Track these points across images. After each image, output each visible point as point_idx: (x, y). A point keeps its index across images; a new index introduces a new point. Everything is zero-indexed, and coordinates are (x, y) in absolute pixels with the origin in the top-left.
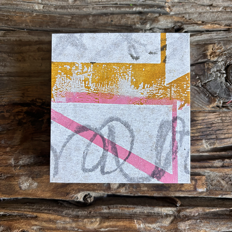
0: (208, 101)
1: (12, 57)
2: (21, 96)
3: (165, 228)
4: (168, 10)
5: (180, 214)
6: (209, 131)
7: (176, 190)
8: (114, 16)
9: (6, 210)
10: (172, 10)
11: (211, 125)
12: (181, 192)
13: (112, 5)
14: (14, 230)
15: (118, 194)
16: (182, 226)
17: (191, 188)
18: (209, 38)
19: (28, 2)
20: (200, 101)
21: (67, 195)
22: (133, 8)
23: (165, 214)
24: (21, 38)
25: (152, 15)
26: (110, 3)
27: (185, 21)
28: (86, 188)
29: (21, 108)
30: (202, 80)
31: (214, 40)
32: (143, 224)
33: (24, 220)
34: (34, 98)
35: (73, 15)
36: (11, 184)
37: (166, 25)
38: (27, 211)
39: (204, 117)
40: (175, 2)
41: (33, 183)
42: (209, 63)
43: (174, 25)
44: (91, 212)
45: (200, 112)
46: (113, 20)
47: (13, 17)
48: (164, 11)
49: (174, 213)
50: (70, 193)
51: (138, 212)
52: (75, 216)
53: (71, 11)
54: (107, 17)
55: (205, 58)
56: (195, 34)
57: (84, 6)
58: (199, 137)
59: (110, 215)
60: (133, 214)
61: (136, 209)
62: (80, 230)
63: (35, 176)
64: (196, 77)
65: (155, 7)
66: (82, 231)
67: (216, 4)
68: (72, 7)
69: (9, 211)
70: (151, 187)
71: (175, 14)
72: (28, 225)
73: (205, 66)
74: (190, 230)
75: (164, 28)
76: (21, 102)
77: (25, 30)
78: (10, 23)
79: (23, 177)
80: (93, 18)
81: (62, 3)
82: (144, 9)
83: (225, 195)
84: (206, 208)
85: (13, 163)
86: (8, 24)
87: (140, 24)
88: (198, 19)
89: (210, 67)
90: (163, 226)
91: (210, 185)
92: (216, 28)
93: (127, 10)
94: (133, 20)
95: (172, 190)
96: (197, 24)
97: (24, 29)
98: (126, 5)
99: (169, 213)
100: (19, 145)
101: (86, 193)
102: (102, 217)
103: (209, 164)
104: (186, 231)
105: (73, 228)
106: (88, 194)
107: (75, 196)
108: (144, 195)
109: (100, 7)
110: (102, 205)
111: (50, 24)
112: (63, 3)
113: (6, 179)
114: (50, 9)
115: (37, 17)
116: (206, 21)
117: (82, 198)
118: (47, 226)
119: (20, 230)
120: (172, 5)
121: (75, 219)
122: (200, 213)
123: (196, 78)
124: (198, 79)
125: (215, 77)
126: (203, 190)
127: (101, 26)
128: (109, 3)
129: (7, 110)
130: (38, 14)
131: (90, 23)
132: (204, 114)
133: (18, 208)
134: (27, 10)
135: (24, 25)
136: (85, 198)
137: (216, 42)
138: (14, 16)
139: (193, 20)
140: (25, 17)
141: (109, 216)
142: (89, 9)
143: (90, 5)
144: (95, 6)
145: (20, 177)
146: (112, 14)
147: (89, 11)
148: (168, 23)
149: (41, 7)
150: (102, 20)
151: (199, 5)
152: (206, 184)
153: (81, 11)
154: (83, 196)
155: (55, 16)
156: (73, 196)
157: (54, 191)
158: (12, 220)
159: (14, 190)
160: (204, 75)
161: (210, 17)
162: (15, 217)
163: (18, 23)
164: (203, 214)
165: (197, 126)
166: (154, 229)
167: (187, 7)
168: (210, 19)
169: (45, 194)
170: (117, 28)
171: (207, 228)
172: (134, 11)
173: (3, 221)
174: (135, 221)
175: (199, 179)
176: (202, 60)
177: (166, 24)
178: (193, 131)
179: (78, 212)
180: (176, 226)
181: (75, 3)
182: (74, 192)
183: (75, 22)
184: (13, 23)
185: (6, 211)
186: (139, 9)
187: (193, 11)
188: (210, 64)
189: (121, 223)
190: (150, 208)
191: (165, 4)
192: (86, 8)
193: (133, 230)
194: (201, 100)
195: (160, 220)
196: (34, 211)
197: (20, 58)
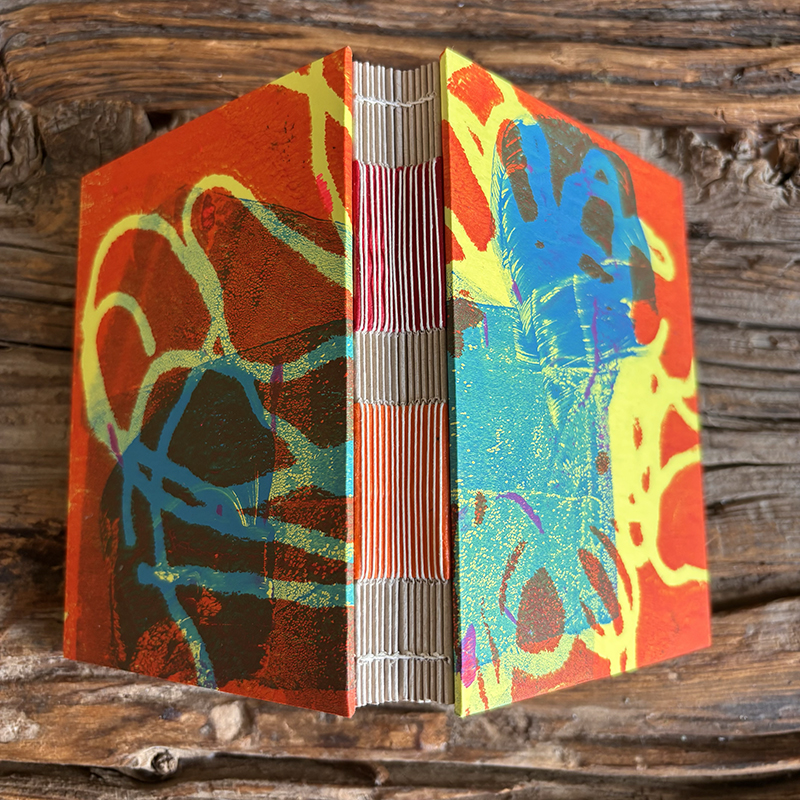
2: (10, 513)
7: (373, 746)
12: (384, 751)
15: (236, 753)
17: (408, 741)
21: (110, 754)
24: (18, 368)
28: (155, 739)
29: (7, 541)
34: (43, 519)
38: (11, 795)
41: (29, 725)
44: (166, 798)
50: (116, 751)
51: (282, 797)
61: (278, 789)
63: (34, 708)
76: (11, 527)
79: (5, 709)
83: (490, 758)
84: (441, 790)
95: (364, 746)
101: (160, 749)
106: (163, 751)
107: (130, 757)
108: (297, 756)
110: (195, 780)
117: (149, 763)
126: (436, 747)
136: (155, 763)
140: (31, 316)
152: (445, 733)
154: (152, 757)
156: (125, 757)
157: (79, 746)
163: (13, 331)
169: (55, 753)
175: (428, 722)
179: (136, 796)
182: (127, 748)
190: (311, 790)
196: (26, 793)
197: (12, 417)
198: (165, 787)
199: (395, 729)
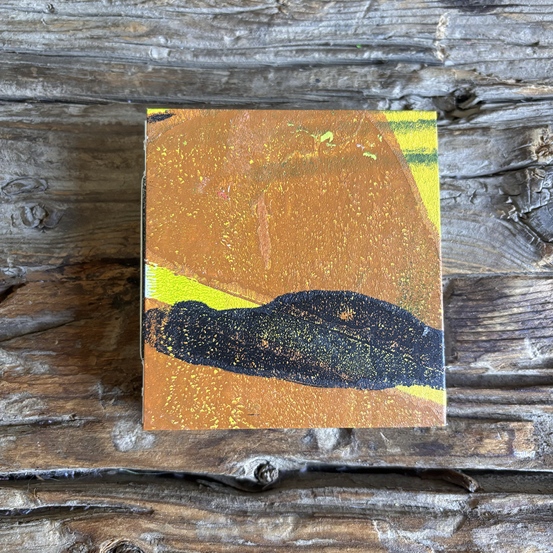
0: (535, 253)
1: (102, 159)
2: (121, 244)
3: (444, 542)
4: (439, 55)
5: (477, 510)
6: (539, 319)
7: (467, 453)
8: (321, 70)
9: (85, 496)
10: (449, 55)
11: (543, 307)
12: (478, 458)
13: (317, 47)
14: (103, 542)
15: (335, 463)
16: (483, 537)
17: (501, 449)
18: (533, 114)
19: (137, 44)
20: (517, 252)
21: (221, 462)
22: (363, 52)
23: (442, 510)
24: (120, 118)
25: (405, 67)
26: (313, 42)
27: (479, 78)
28: (263, 448)
29: (119, 271)
30: (520, 206)
31: (545, 119)
32: (392, 531)
33: (124, 518)
35: (231, 68)
36: (96, 438)
37: (436, 89)
38: (132, 499)
39: (527, 289)
40: (454, 39)
41: (145, 436)
42: (535, 169)
43: (454, 87)
44: (273, 504)
45: (516, 277)
46: (321, 78)
47: (104, 75)
48: (431, 58)
49: (463, 508)
50: (226, 459)
51: (380, 504)
52: (239, 511)
53: (229, 61)
54: (308, 73)
55: (525, 159)
56: (502, 107)
57: (256, 50)
58: (517, 333)
59: (317, 511)
60: (369, 510)
61: (376, 496)
62: (249, 543)
64: (507, 199)
65: (412, 51)
66: (253, 546)
67: (546, 41)
68: (232, 52)
69: (90, 498)
70: (409, 447)
71: (456, 65)
72: (134, 531)
73: (525, 177)
74: (502, 547)
75: (431, 95)
76: (121, 257)
77: (129, 102)
78: (97, 88)
79: (123, 422)
80: (277, 76)
81: (210, 45)
82: (388, 54)
84: (536, 496)
85: (100, 392)
86: (93, 89)
87: (379, 86)
88: (507, 74)
89: (538, 177)
90: (439, 538)
91: (544, 444)
92: (547, 94)
93: (351, 56)
94: (364, 79)
95: (458, 454)
96: (505, 84)
97: (126, 100)
98: (349, 46)
99: (450, 507)
100: (115, 350)
101: (262, 459)
102: (299, 514)
103: (541, 396)
104: (492, 549)
105: (235, 537)
106: (265, 463)
107: (238, 465)
108: (393, 465)
109: (291, 51)
110: (297, 488)
111: (184, 88)
112: (213, 43)
113: (84, 426)
114: (183, 58)
115: (154, 75)
116: (526, 78)
117: (253, 473)
118: (176, 533)
119: (115, 542)
120: (449, 46)
121: (239, 519)
122: (523, 507)
123: (507, 202)
124: (512, 204)
125: (549, 200)
126: (528, 455)
127: (294, 91)
128: (310, 43)
129: (88, 275)
130: (157, 67)
131: (270, 86)
132: (525, 282)
133: (111, 492)
134: (134, 61)
135: (127, 91)
136: (258, 473)
137: (550, 122)
138: (107, 72)
139: (497, 77)
140: (130, 74)
141: (314, 513)
142: (268, 57)
143: (269, 48)
144: (281, 49)
145: (115, 423)
146: (318, 65)
147: (267, 59)
148: (441, 84)
149: (165, 52)
150: (296, 79)
151: (508, 44)
152: (534, 442)
153: (249, 60)
154: (256, 467)
155: (194, 71)
156: (234, 465)
157: (191, 455)
158: (98, 519)
159: (103, 450)
160: (523, 194)
161: (533, 69)
162: (105, 512)
163: (116, 87)
164: (530, 512)
165: (511, 308)
166: (419, 543)
167: (482, 50)
168: (535, 73)
169: (170, 461)
170: (328, 96)
171: (539, 542)
172: (364, 60)
173: (77, 520)
174: (375, 523)
175: (518, 430)
176: (519, 162)
177: (436, 86)
178: (503, 319)
179: (245, 502)
180: (469, 537)
181: (237, 44)
182: (236, 456)
183: (239, 83)
184: (104, 88)
185: (85, 498)
186: (377, 55)
187: (495, 58)
188: (538, 171)
189: (343, 527)
190: (408, 496)
191: (433, 42)
192: (261, 54)
193: (369, 545)
194: (518, 250)
195: (430, 524)
196: (146, 498)
197: (118, 161)
198: (271, 495)
199: (488, 437)
